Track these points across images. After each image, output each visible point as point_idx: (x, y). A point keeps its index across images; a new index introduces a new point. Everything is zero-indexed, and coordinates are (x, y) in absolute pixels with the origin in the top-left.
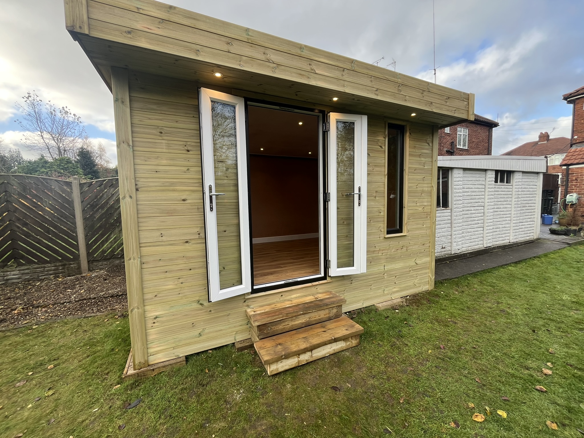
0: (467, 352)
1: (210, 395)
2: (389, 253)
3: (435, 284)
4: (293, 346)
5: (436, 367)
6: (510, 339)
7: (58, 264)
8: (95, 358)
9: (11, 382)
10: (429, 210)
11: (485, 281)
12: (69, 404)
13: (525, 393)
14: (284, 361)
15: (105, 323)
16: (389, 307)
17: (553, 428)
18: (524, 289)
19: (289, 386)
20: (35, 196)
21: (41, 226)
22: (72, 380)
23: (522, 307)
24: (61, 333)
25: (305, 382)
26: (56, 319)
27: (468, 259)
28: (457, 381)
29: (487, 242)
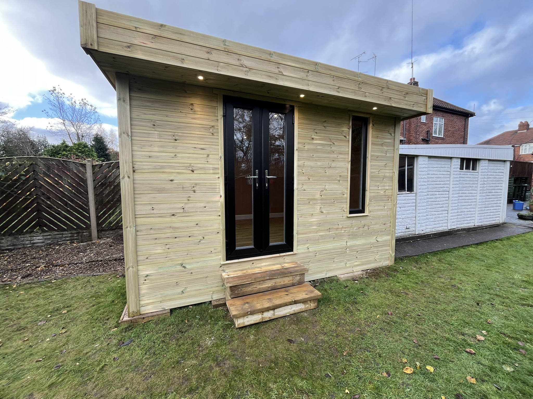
0: (411, 318)
1: (187, 340)
2: (351, 231)
3: (395, 260)
4: (259, 305)
5: (381, 329)
6: (454, 310)
7: (73, 232)
8: (99, 307)
9: (35, 322)
10: (391, 194)
11: (444, 259)
12: (77, 340)
13: (455, 354)
14: (249, 316)
15: (108, 280)
16: (349, 278)
17: (472, 382)
18: (479, 267)
19: (252, 337)
20: (57, 175)
21: (61, 200)
22: (80, 323)
23: (473, 283)
24: (73, 287)
25: (266, 335)
26: (70, 276)
27: (431, 240)
28: (396, 341)
29: (451, 225)
